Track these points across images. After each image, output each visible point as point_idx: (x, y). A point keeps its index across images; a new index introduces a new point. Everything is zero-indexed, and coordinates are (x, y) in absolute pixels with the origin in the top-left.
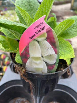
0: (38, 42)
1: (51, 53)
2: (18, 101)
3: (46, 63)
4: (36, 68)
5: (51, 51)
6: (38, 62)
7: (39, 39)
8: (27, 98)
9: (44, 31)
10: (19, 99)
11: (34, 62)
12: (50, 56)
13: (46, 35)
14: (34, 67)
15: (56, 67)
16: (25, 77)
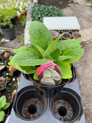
0: (49, 70)
1: (57, 76)
2: (32, 101)
3: (54, 80)
4: (47, 83)
5: (57, 75)
6: (49, 79)
7: (50, 69)
8: (39, 98)
9: (53, 66)
10: (33, 100)
11: (46, 80)
12: (56, 77)
13: (54, 68)
14: (46, 82)
15: (60, 82)
16: (41, 88)
